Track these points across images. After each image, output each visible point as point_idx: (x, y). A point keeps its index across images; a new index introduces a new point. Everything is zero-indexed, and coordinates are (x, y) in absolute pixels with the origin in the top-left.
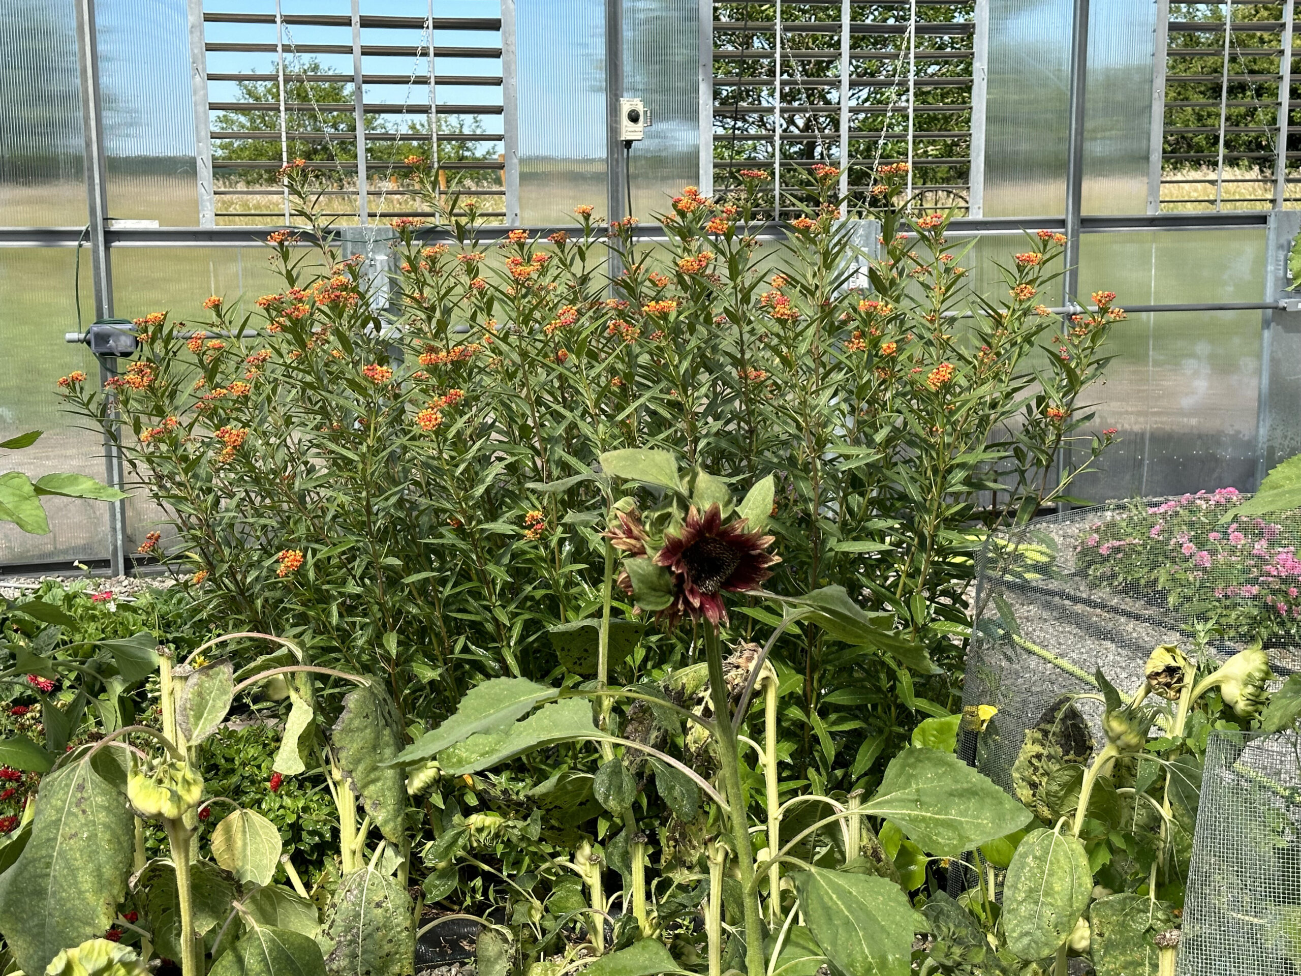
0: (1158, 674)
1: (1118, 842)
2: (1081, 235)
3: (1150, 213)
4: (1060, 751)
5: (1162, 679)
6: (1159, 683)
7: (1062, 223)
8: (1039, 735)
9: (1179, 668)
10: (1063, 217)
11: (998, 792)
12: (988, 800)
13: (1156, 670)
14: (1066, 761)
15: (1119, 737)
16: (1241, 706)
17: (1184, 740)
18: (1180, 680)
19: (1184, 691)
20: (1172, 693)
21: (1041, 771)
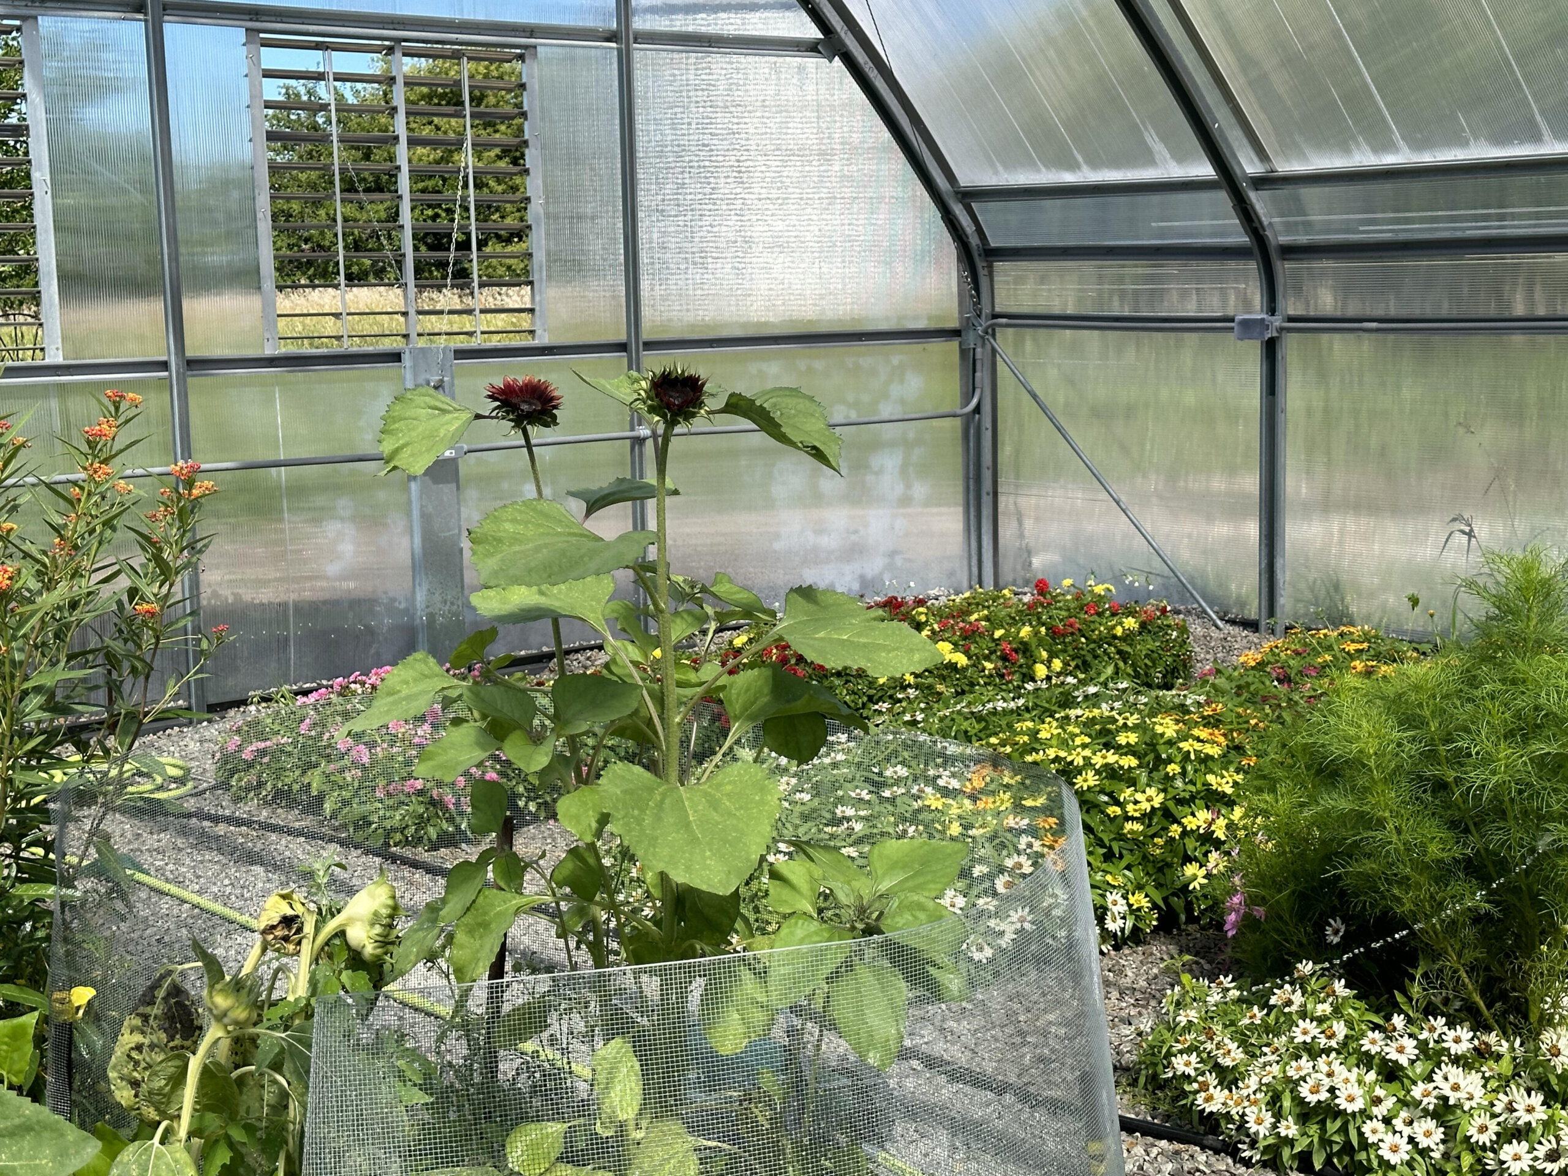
0: (273, 927)
1: (238, 1135)
2: (189, 380)
3: (269, 351)
4: (163, 1036)
5: (279, 933)
6: (275, 938)
7: (164, 365)
8: (138, 1022)
9: (297, 916)
10: (164, 358)
11: (57, 1122)
12: (46, 1135)
13: (270, 923)
14: (172, 1049)
15: (225, 1014)
16: (370, 950)
17: (308, 1000)
18: (299, 930)
19: (304, 942)
20: (291, 947)
21: (143, 1064)
